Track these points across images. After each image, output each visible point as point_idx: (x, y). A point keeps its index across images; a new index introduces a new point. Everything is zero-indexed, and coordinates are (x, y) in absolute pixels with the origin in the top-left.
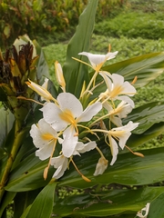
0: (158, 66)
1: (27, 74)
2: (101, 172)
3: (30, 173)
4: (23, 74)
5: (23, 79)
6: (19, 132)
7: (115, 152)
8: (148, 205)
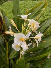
0: (43, 7)
1: (3, 26)
2: (34, 47)
3: (14, 52)
4: (2, 27)
5: (2, 28)
6: (7, 42)
7: (38, 43)
8: (50, 54)
